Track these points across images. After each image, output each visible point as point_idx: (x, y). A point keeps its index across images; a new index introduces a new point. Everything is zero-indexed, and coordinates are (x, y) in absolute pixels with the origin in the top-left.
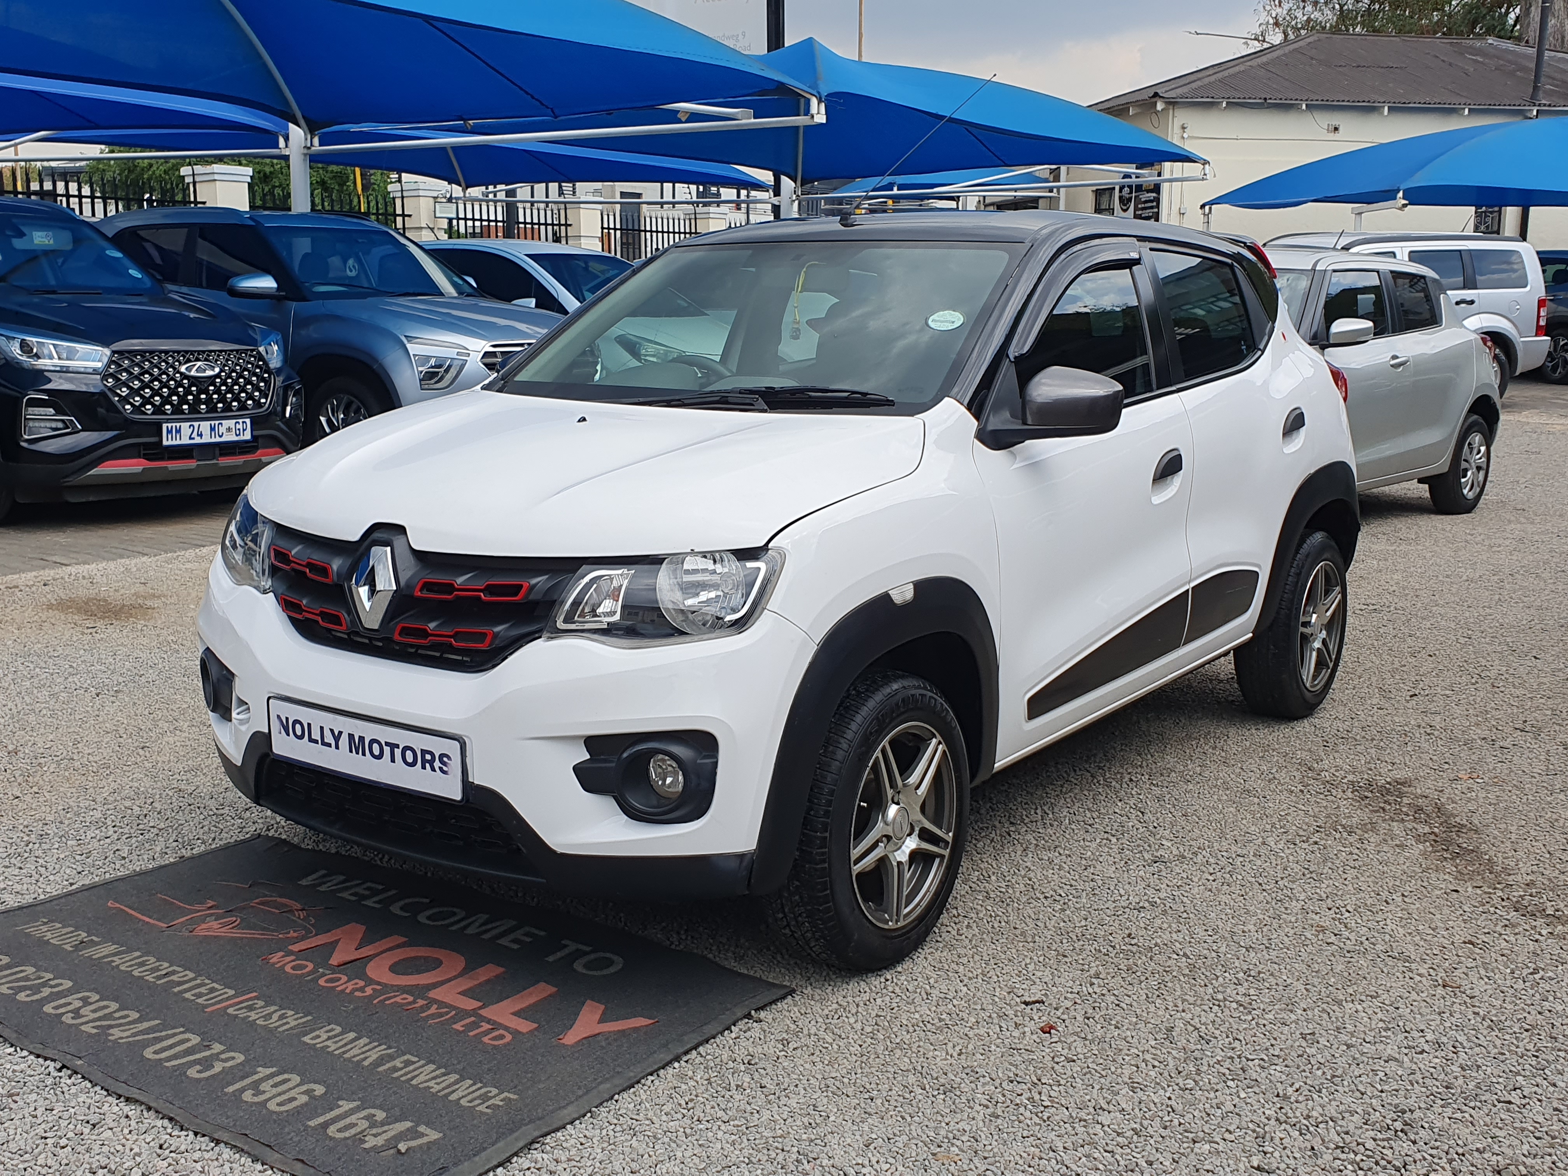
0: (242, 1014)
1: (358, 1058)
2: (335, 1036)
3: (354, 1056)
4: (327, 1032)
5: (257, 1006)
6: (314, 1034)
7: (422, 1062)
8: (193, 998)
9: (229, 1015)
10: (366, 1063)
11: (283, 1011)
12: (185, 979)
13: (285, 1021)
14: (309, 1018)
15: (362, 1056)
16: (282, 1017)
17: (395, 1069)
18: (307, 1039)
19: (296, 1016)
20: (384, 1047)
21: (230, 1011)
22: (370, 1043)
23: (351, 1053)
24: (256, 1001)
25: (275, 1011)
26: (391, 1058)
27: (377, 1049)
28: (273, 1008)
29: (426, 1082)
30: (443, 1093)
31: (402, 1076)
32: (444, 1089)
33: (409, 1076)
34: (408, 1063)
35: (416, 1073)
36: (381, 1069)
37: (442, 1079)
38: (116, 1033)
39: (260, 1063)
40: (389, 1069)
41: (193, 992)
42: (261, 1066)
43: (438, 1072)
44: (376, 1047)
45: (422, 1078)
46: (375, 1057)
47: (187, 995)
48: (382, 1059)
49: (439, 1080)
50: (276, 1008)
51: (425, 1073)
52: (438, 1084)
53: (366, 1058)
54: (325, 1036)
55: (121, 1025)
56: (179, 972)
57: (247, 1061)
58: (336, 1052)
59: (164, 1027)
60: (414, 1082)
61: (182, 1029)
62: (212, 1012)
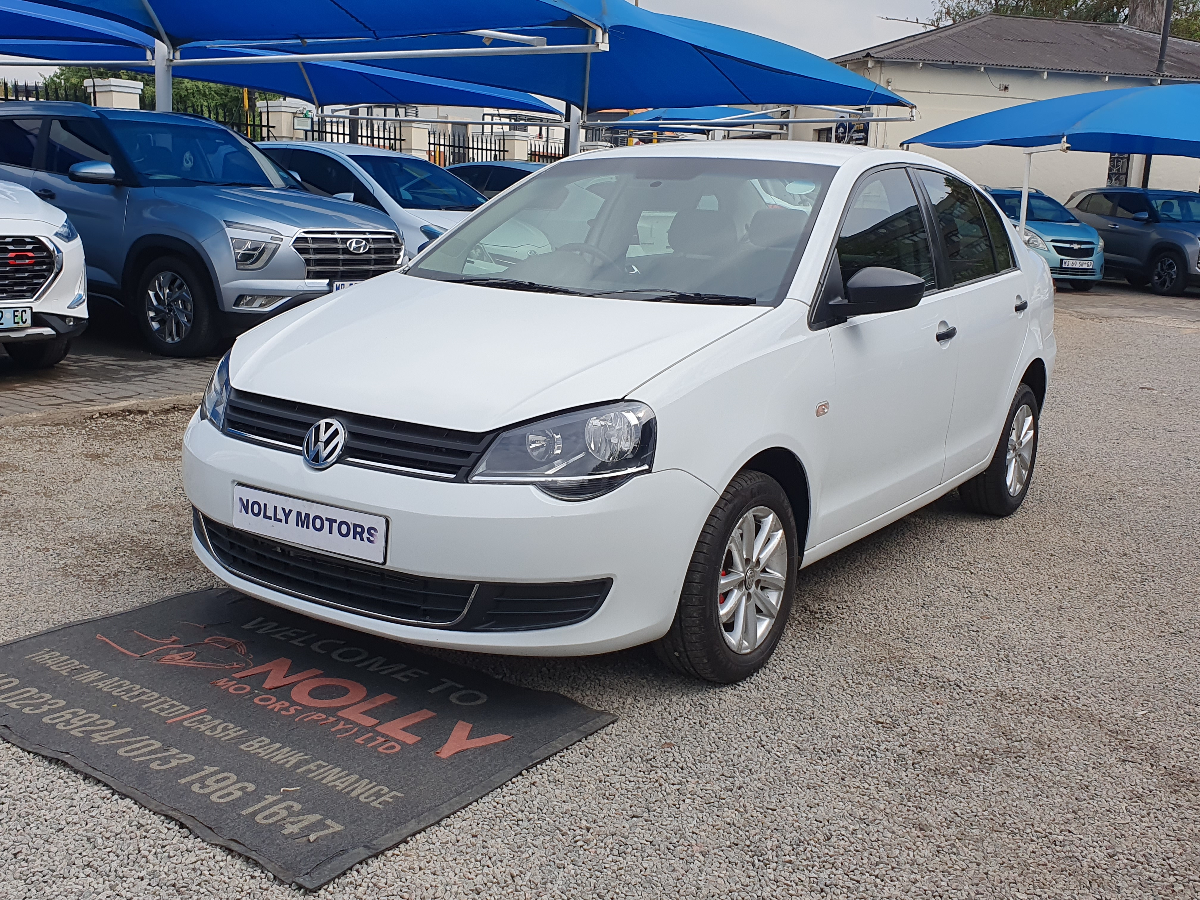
0: (195, 726)
1: (282, 762)
2: (265, 746)
3: (279, 760)
4: (259, 742)
5: (206, 720)
6: (249, 743)
7: (330, 766)
8: (157, 712)
9: (184, 726)
10: (288, 766)
11: (226, 724)
12: (152, 698)
13: (227, 733)
14: (246, 731)
15: (285, 760)
16: (225, 729)
17: (310, 771)
18: (242, 747)
19: (235, 729)
20: (302, 754)
21: (185, 723)
22: (291, 751)
23: (277, 758)
24: (205, 716)
25: (220, 724)
26: (307, 762)
27: (296, 755)
28: (217, 722)
29: (333, 781)
30: (346, 790)
31: (315, 777)
32: (346, 787)
33: (320, 777)
34: (319, 767)
35: (326, 774)
36: (299, 771)
37: (345, 779)
38: (97, 737)
39: (206, 762)
40: (305, 771)
41: (158, 707)
42: (207, 765)
43: (343, 773)
44: (295, 754)
45: (330, 778)
46: (295, 761)
47: (153, 710)
48: (301, 763)
49: (343, 780)
50: (221, 721)
51: (332, 775)
52: (342, 783)
53: (288, 762)
54: (257, 746)
55: (101, 730)
56: (147, 693)
57: (196, 760)
58: (266, 757)
59: (134, 734)
60: (324, 782)
61: (147, 737)
62: (171, 723)
